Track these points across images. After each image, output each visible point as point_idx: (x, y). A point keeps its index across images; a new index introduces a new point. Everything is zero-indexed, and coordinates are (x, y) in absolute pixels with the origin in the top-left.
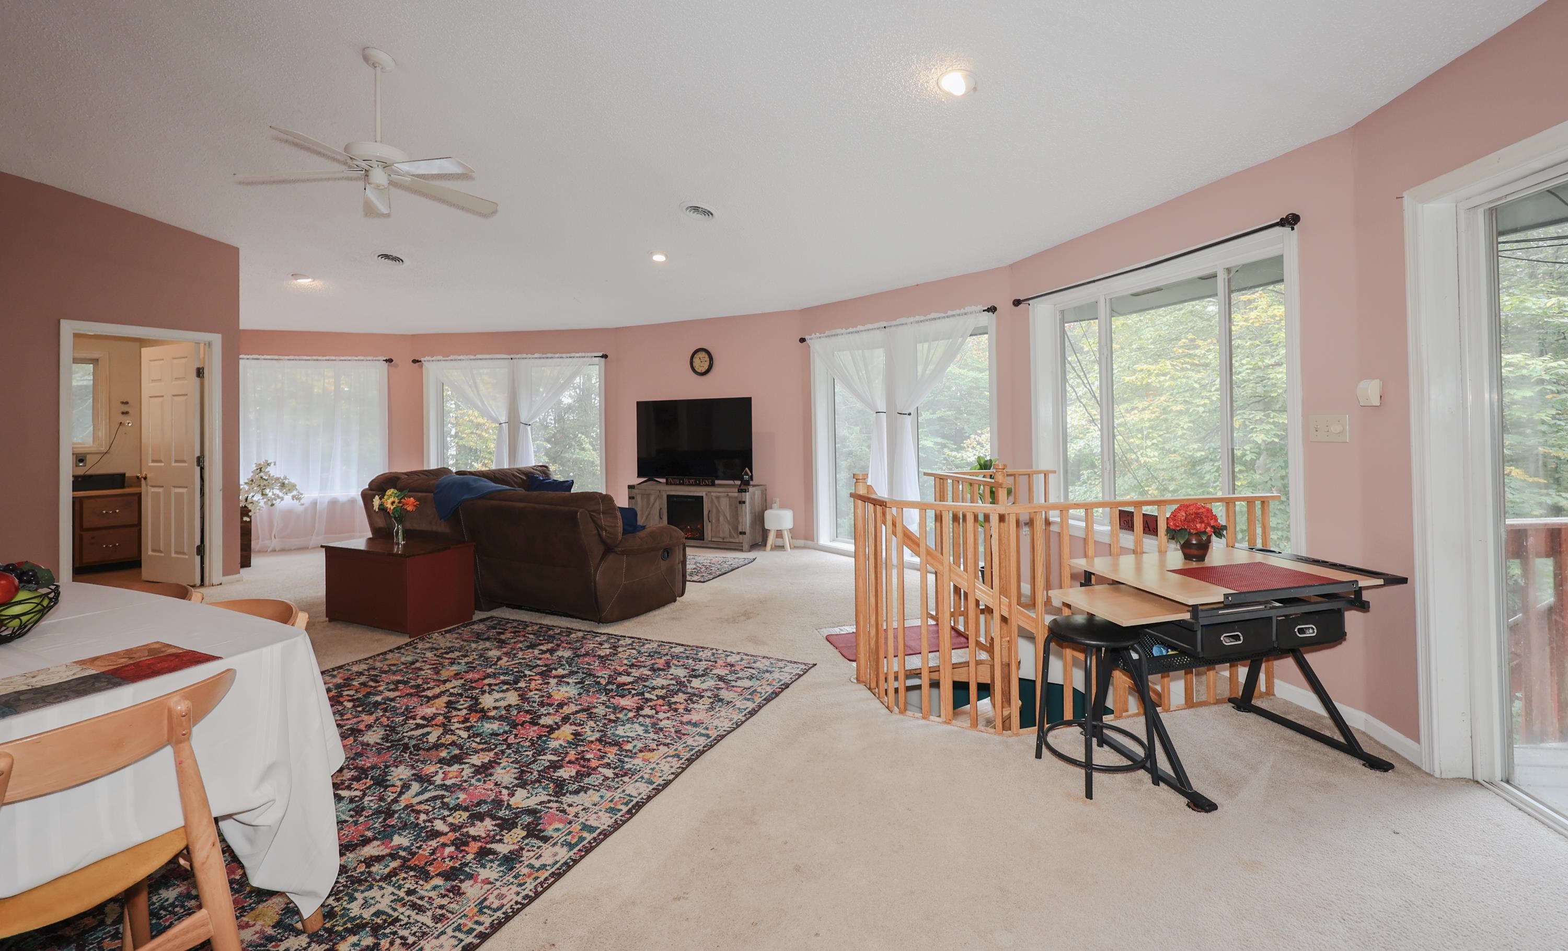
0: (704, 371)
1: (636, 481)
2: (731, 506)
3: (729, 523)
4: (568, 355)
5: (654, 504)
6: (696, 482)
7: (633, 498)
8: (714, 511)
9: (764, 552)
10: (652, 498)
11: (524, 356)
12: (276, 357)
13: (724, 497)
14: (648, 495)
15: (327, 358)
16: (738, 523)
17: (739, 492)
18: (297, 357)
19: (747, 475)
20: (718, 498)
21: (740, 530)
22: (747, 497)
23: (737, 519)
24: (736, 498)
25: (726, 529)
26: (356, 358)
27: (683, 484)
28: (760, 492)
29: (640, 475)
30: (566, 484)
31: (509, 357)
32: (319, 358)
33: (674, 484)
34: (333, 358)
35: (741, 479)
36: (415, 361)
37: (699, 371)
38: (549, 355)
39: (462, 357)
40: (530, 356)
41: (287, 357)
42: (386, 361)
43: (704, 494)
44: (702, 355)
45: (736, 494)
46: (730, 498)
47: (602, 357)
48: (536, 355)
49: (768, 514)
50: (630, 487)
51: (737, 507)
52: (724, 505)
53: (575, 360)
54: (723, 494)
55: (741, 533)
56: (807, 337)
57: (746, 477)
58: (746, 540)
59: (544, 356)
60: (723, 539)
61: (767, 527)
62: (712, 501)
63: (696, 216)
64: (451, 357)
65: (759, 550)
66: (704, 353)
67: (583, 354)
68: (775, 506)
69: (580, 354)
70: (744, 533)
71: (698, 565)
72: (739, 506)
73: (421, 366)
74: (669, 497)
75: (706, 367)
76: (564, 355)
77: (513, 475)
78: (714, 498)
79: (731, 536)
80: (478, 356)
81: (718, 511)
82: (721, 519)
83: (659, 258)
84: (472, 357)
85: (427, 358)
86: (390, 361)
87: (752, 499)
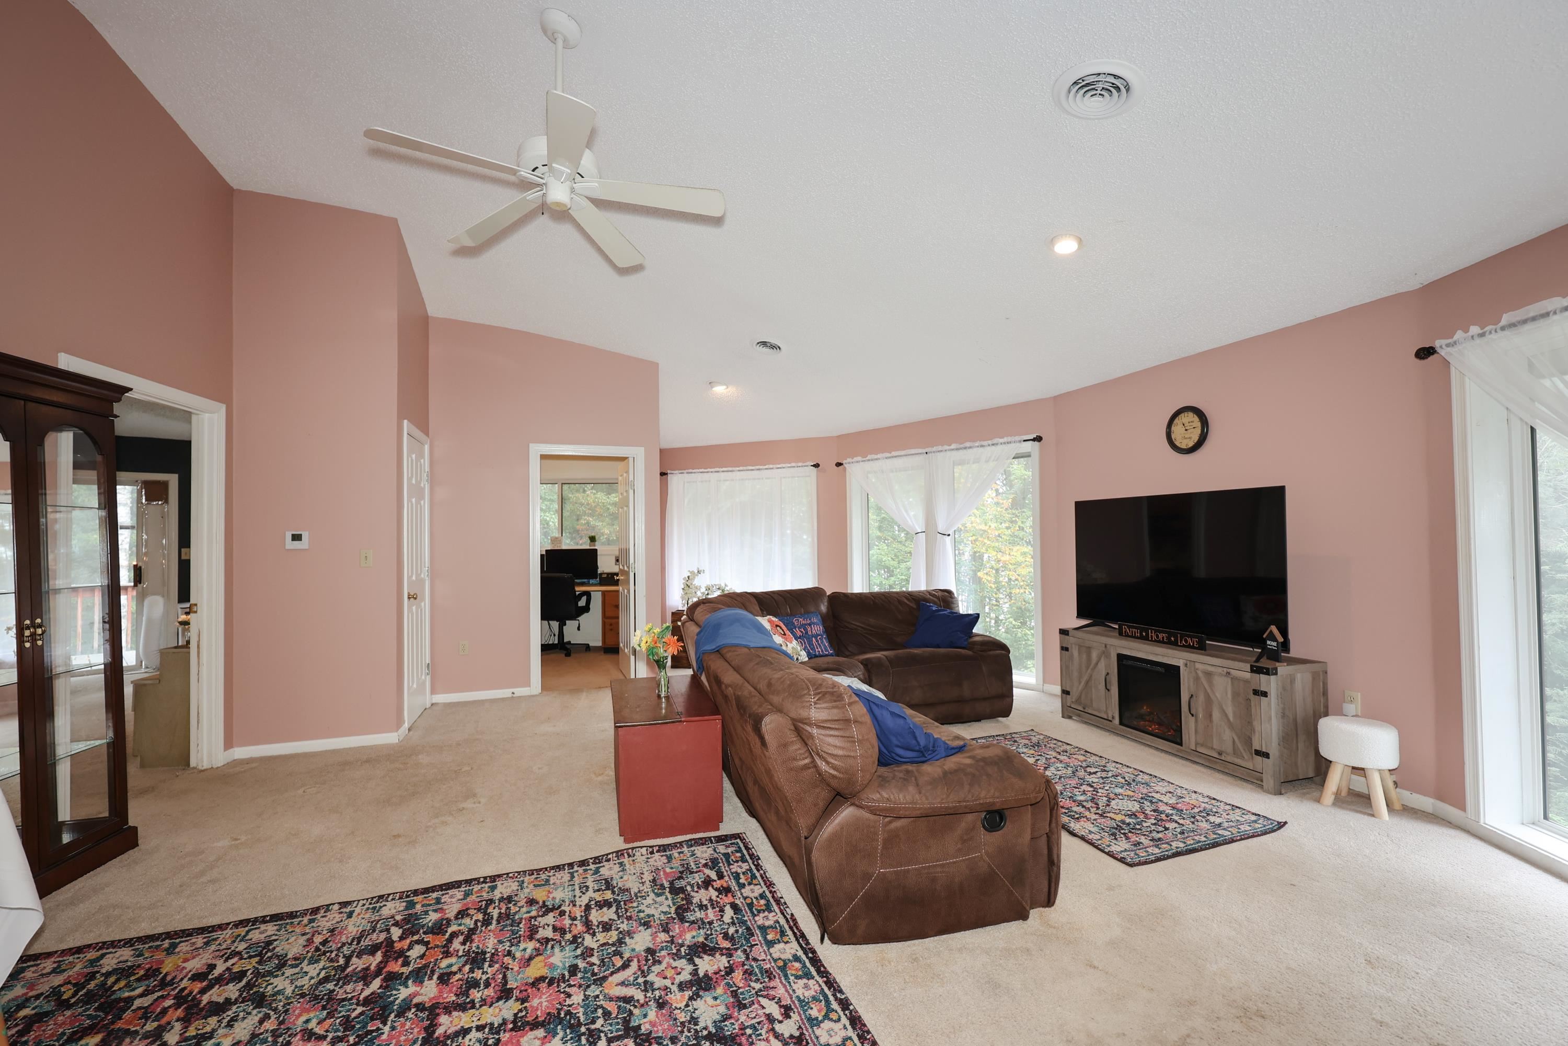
0: (1191, 444)
1: (1073, 621)
2: (1235, 695)
3: (1231, 726)
4: (990, 442)
5: (1097, 664)
6: (1169, 638)
7: (1067, 649)
8: (1201, 698)
9: (1315, 806)
10: (1094, 655)
11: (940, 448)
12: (730, 469)
13: (1221, 675)
14: (1089, 649)
15: (766, 467)
16: (1253, 730)
17: (1252, 671)
18: (745, 468)
19: (1275, 640)
20: (1209, 675)
21: (1256, 746)
22: (1271, 684)
23: (1250, 723)
24: (1247, 682)
25: (1225, 738)
26: (789, 465)
27: (1146, 638)
28: (1308, 677)
29: (1080, 615)
30: (967, 619)
31: (924, 451)
32: (761, 467)
33: (1132, 637)
34: (771, 466)
35: (1261, 643)
36: (839, 464)
37: (1183, 446)
38: (968, 444)
39: (879, 456)
40: (946, 447)
41: (738, 469)
42: (814, 466)
43: (1180, 663)
44: (1190, 419)
45: (1248, 675)
46: (1234, 679)
47: (1034, 440)
48: (953, 446)
49: (1329, 727)
50: (1063, 632)
51: (1249, 700)
52: (1222, 689)
53: (999, 447)
54: (1220, 670)
55: (1258, 753)
56: (1437, 344)
57: (1271, 644)
58: (1268, 767)
59: (962, 446)
60: (1220, 754)
61: (1325, 751)
62: (1197, 679)
63: (1093, 104)
64: (869, 457)
65: (1303, 796)
66: (1191, 414)
67: (1009, 439)
68: (1350, 708)
69: (1005, 439)
70: (1267, 755)
71: (1148, 807)
72: (1254, 699)
73: (845, 469)
74: (1121, 657)
75: (1195, 437)
76: (985, 443)
77: (899, 602)
78: (1200, 674)
79: (1235, 752)
80: (894, 453)
81: (1209, 701)
82: (1216, 715)
83: (1066, 247)
84: (888, 455)
85: (849, 460)
86: (816, 466)
87: (1287, 689)
